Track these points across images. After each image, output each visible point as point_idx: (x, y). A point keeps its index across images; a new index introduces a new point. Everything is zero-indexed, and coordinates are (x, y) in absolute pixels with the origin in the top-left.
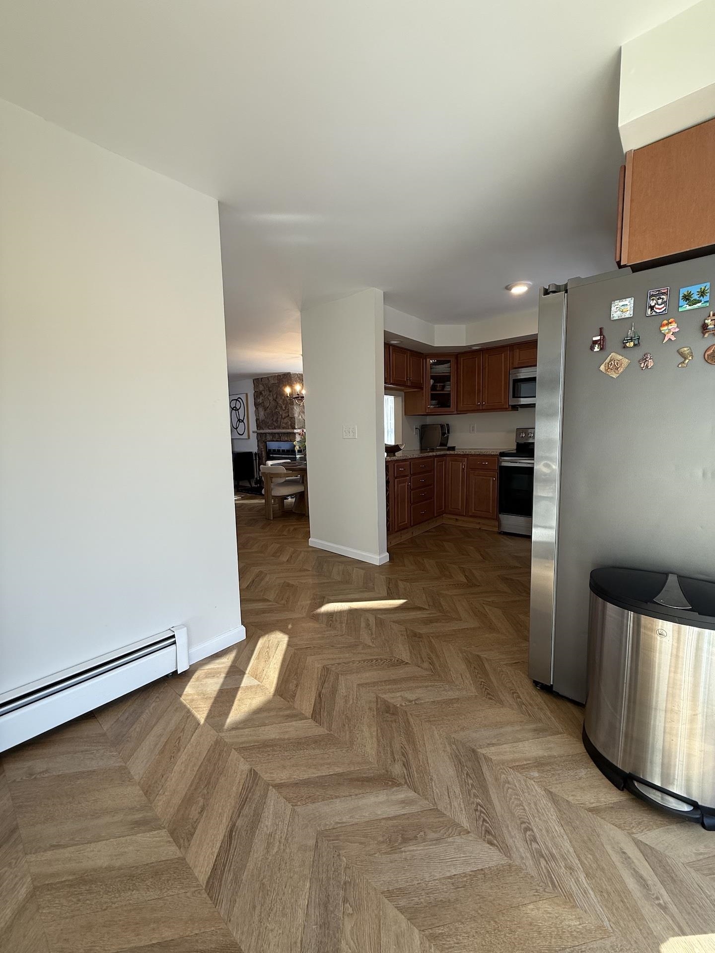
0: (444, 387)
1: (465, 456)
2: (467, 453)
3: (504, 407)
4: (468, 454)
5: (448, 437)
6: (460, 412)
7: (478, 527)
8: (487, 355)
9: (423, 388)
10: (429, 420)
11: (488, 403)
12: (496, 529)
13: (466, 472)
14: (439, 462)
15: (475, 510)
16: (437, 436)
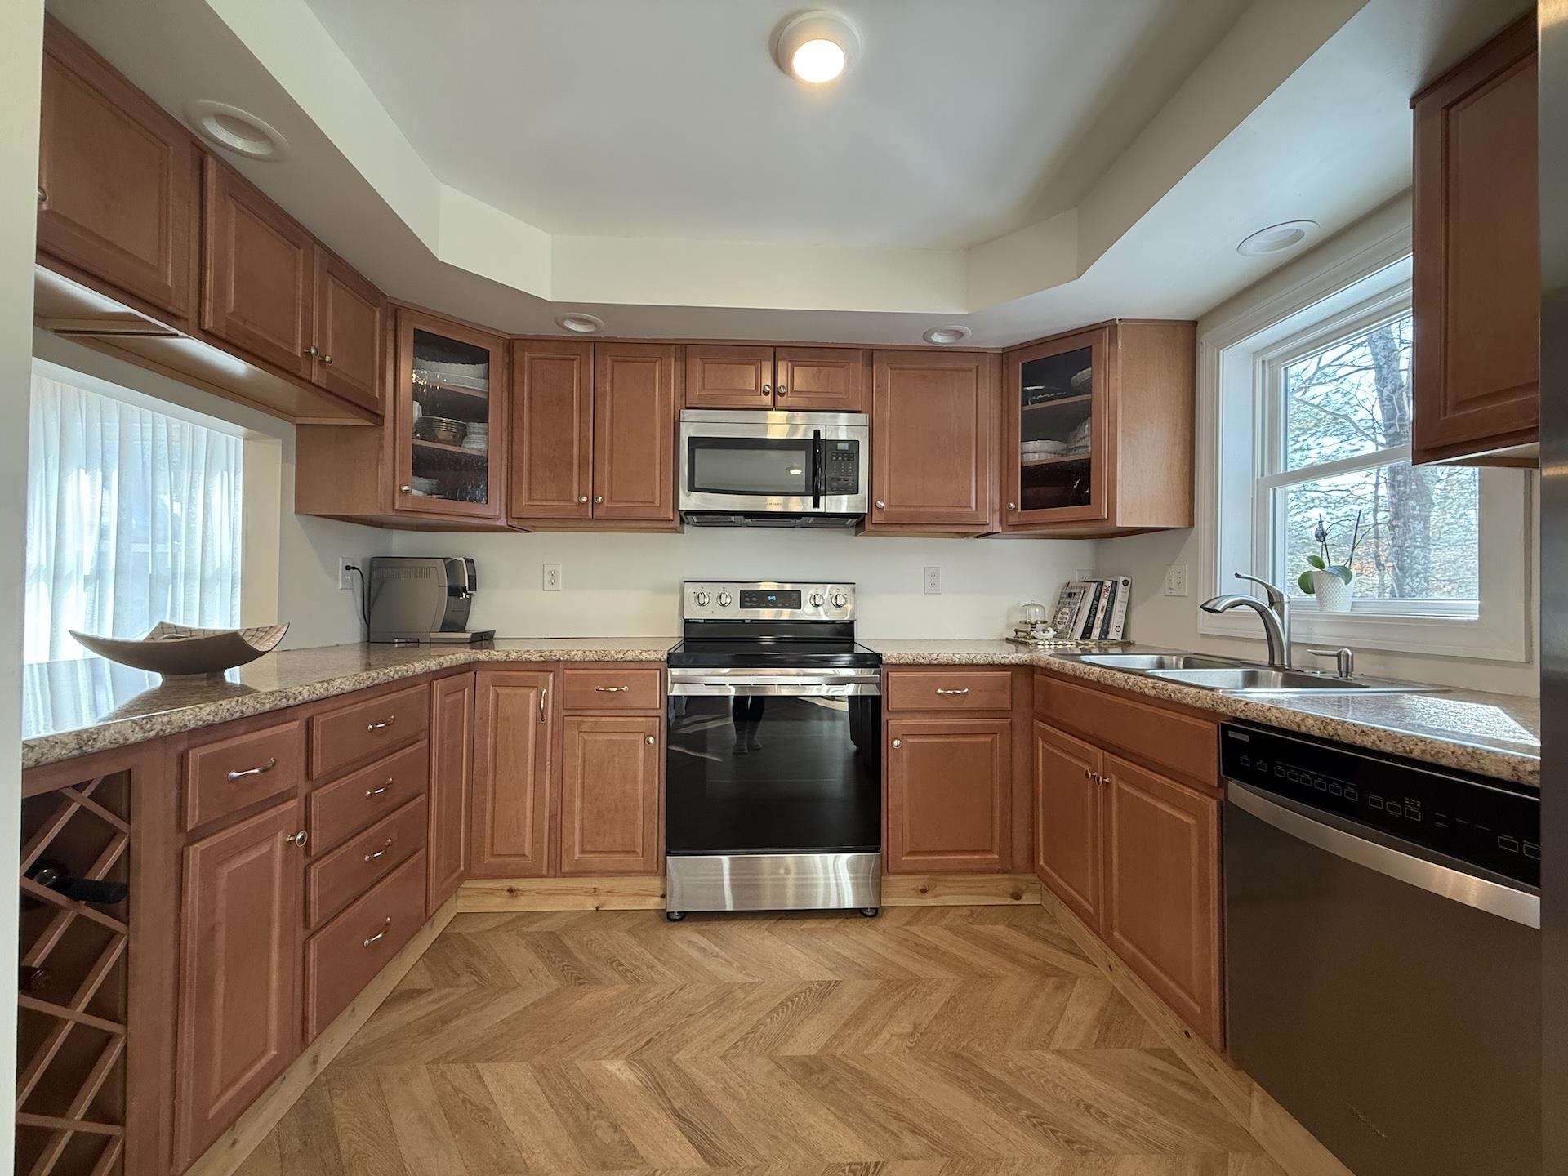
0: (461, 436)
1: (546, 665)
2: (557, 655)
3: (662, 516)
4: (559, 661)
5: (469, 601)
6: (518, 523)
7: (590, 904)
8: (609, 360)
9: (382, 417)
10: (400, 543)
11: (611, 500)
12: (653, 903)
13: (549, 722)
14: (446, 695)
15: (583, 851)
16: (432, 599)
